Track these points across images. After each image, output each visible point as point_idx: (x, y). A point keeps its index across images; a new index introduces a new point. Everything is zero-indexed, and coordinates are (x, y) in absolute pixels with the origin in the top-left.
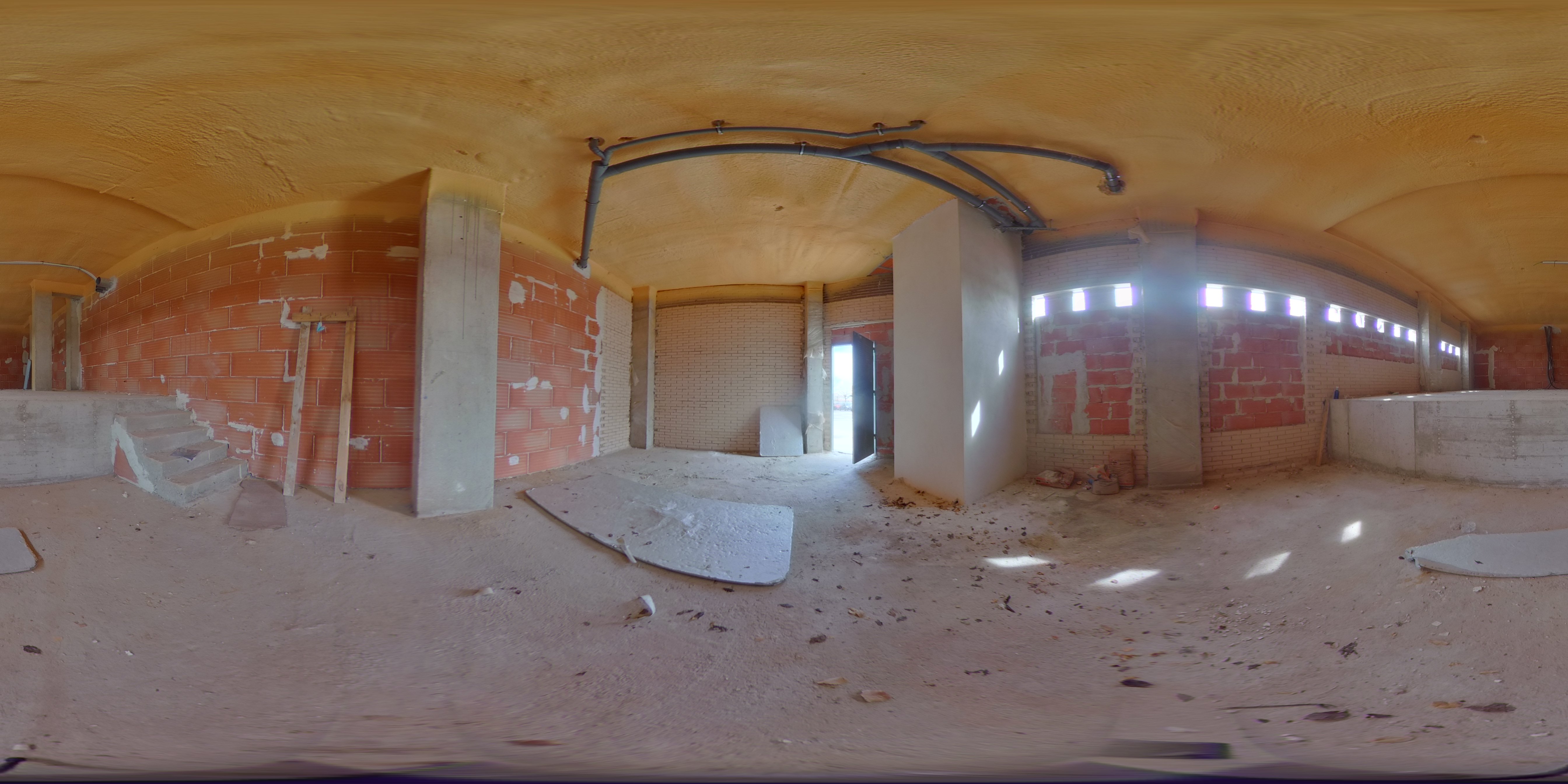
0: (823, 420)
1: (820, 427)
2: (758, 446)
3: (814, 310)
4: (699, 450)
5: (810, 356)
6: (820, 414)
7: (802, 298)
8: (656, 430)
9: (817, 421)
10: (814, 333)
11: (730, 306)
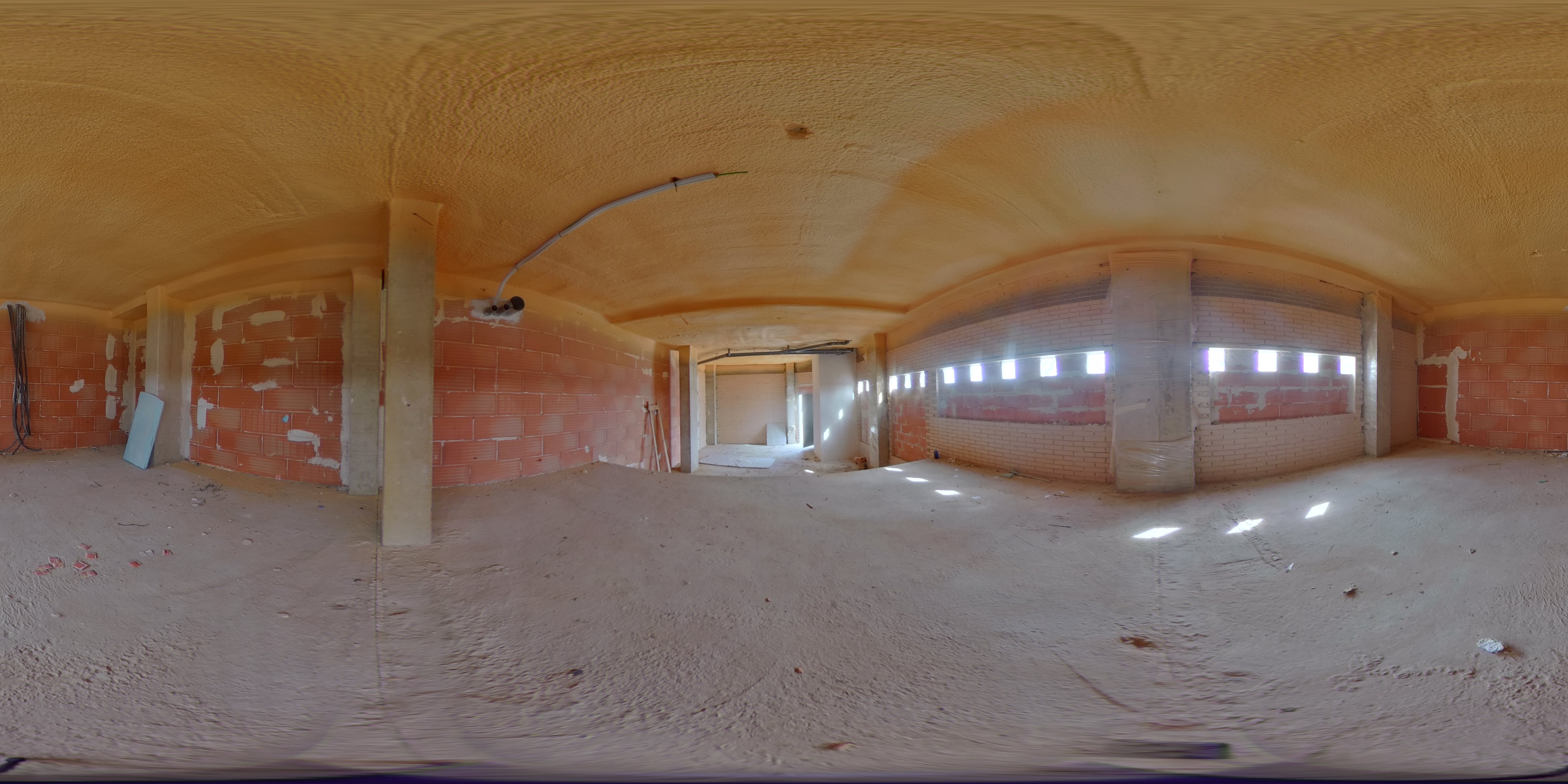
0: (795, 429)
1: (794, 432)
2: (766, 441)
3: (790, 378)
4: (740, 444)
5: (789, 400)
6: (794, 426)
7: (785, 370)
8: (718, 436)
9: (792, 429)
10: (790, 388)
11: (752, 376)
